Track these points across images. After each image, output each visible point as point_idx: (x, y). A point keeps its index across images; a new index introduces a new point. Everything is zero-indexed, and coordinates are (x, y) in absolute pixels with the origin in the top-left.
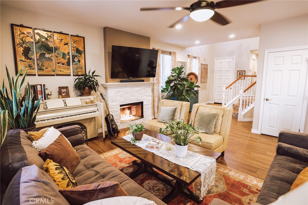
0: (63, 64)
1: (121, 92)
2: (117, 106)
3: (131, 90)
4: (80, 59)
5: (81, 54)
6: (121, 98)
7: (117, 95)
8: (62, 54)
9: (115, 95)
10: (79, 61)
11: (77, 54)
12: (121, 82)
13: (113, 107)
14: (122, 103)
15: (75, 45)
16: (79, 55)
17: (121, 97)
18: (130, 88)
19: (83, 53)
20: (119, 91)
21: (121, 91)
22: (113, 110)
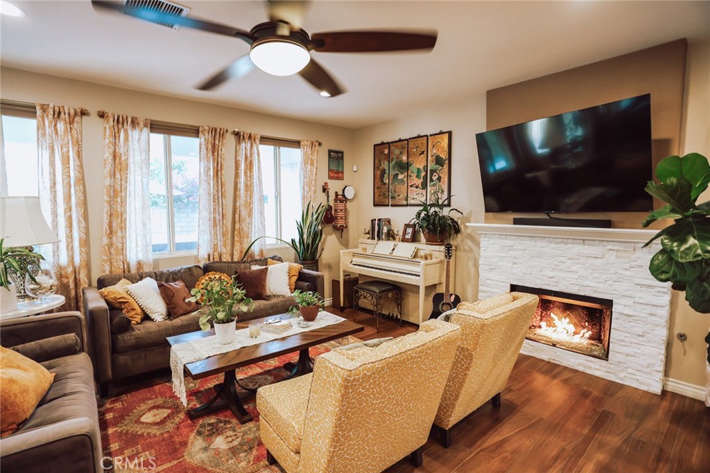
0: (417, 187)
1: (515, 249)
2: (502, 284)
3: (554, 248)
4: (440, 175)
5: (442, 166)
6: (515, 266)
7: (503, 255)
8: (416, 170)
9: (498, 254)
10: (439, 179)
11: (438, 166)
12: (516, 222)
13: (488, 282)
14: (517, 280)
15: (434, 151)
16: (440, 168)
17: (514, 263)
18: (550, 242)
19: (447, 162)
20: (511, 248)
21: (514, 247)
22: (489, 289)
